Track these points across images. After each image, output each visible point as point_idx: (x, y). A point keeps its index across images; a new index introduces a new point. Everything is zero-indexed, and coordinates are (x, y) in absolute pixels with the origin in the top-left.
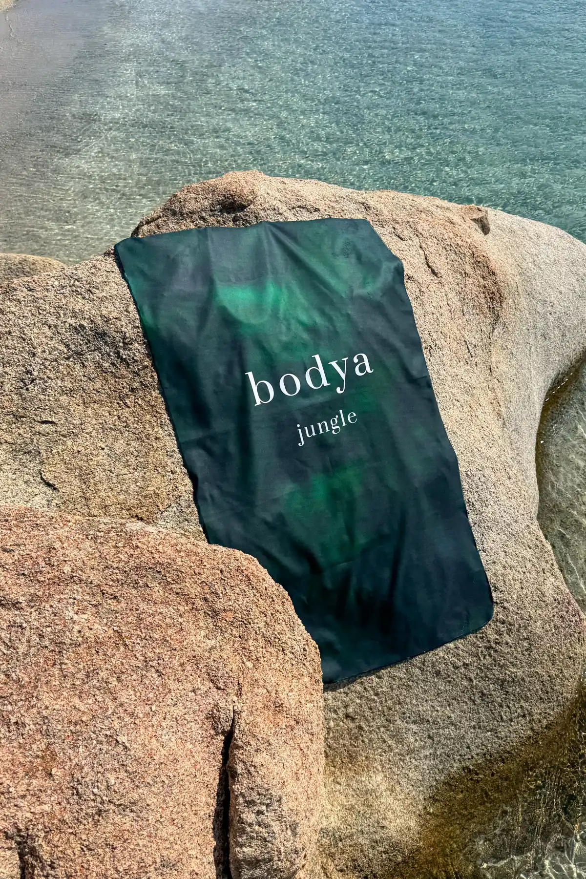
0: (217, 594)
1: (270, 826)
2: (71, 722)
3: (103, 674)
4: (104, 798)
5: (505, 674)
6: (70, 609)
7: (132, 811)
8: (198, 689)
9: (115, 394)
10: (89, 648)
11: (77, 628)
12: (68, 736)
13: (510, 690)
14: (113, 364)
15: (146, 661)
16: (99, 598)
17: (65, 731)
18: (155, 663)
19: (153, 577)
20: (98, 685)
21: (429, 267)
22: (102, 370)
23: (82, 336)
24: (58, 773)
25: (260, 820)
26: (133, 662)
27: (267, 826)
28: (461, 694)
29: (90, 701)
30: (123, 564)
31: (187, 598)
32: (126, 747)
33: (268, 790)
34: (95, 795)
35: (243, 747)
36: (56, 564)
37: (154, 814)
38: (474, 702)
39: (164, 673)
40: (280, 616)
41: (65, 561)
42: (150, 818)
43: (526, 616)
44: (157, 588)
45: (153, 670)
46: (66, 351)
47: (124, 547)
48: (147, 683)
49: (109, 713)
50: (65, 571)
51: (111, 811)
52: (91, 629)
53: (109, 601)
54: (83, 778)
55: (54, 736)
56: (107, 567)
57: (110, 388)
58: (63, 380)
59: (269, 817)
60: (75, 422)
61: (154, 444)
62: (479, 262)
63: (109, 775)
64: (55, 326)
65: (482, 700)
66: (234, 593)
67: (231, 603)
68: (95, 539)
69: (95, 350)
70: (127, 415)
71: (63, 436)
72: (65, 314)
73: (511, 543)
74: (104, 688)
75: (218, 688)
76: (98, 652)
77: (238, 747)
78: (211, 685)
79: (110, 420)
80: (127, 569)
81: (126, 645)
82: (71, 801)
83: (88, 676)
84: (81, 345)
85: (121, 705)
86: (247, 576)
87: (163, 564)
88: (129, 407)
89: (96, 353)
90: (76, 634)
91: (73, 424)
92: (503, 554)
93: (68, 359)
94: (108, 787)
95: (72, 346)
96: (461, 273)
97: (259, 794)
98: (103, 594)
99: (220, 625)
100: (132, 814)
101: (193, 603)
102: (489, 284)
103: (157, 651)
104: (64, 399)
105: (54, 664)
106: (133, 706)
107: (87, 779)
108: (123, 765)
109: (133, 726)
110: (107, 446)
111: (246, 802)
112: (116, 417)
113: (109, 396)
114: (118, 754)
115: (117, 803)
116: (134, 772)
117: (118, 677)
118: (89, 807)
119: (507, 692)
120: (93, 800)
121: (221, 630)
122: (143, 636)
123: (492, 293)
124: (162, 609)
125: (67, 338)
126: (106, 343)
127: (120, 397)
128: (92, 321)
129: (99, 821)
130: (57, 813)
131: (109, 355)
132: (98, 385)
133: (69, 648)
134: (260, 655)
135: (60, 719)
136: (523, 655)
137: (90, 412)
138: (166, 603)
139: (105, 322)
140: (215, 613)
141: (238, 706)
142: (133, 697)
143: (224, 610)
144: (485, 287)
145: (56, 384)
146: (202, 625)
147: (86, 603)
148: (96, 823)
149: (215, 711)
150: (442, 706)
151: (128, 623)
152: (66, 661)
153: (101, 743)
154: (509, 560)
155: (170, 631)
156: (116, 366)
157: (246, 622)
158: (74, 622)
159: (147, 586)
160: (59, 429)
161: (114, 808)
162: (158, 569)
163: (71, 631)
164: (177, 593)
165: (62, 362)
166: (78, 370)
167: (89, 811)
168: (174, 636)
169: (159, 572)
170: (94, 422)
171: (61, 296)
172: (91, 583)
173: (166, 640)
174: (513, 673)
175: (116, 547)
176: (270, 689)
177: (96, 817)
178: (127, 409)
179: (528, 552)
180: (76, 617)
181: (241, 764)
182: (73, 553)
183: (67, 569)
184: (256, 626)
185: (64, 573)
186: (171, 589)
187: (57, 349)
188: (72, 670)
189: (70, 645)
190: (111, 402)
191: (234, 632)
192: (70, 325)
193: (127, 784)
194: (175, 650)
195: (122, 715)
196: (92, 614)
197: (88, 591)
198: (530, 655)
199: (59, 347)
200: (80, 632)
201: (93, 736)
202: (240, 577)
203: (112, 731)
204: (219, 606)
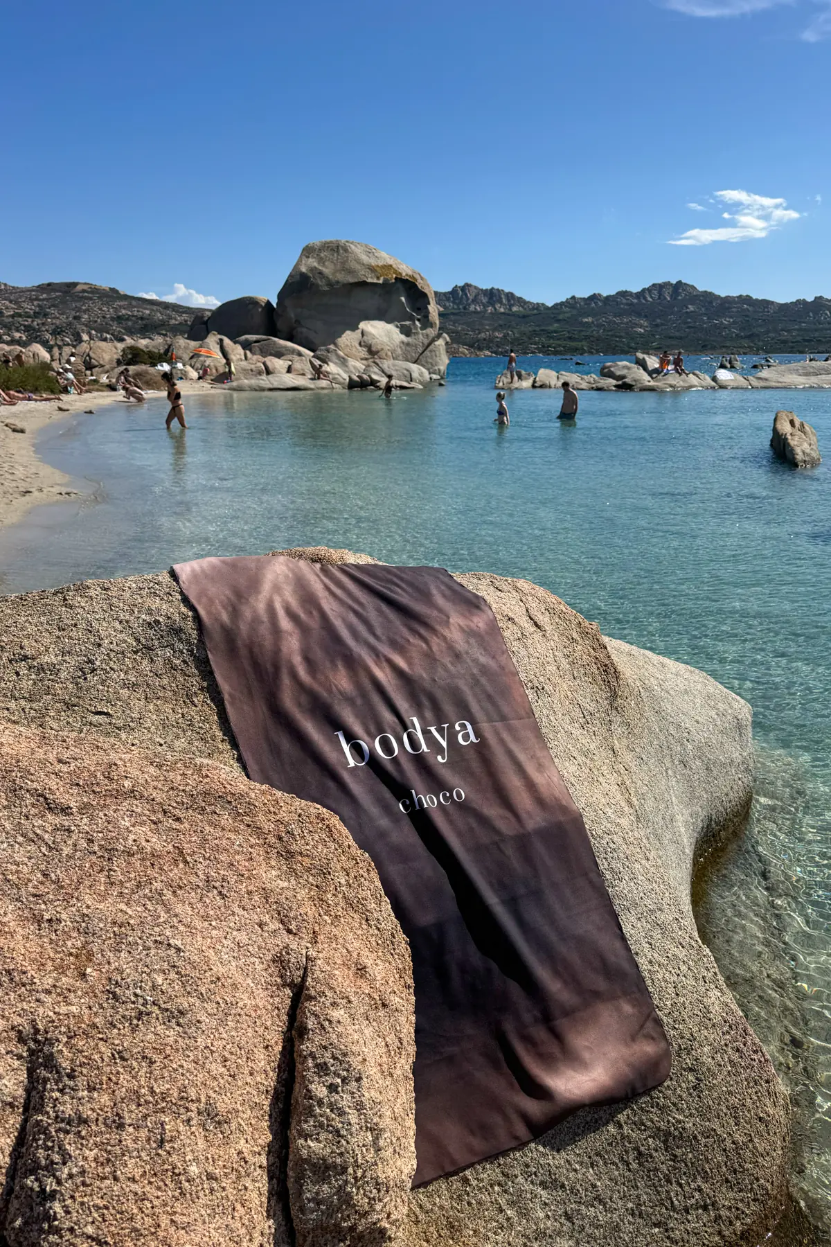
0: (293, 834)
1: (345, 1113)
2: (115, 923)
3: (158, 885)
4: (148, 998)
5: (668, 1121)
6: (126, 819)
7: (178, 1024)
8: (266, 924)
9: (181, 692)
10: (143, 859)
11: (132, 837)
12: (110, 938)
13: (679, 1152)
14: (184, 662)
15: (207, 882)
16: (160, 816)
17: (107, 931)
18: (218, 884)
19: (222, 807)
20: (150, 894)
21: (531, 619)
22: (172, 667)
23: (155, 630)
24: (94, 974)
25: (333, 1100)
26: (193, 879)
27: (341, 1113)
28: (608, 1148)
29: (139, 909)
30: (190, 787)
31: (258, 831)
32: (178, 950)
33: (345, 1055)
34: (136, 995)
35: (315, 998)
36: (116, 778)
37: (204, 1037)
38: (628, 1166)
39: (228, 895)
40: (366, 883)
41: (126, 777)
42: (199, 1040)
43: (688, 1036)
44: (226, 817)
45: (215, 891)
46: (135, 644)
47: (192, 775)
48: (208, 901)
49: (162, 920)
50: (126, 785)
51: (154, 1015)
52: (148, 841)
53: (171, 821)
54: (122, 979)
55: (93, 935)
56: (172, 788)
57: (177, 686)
58: (126, 673)
59: (345, 1101)
60: (133, 715)
61: (220, 746)
62: (587, 633)
63: (156, 976)
64: (127, 622)
65: (639, 1164)
66: (313, 839)
67: (308, 847)
68: (160, 766)
69: (167, 646)
70: (192, 713)
71: (117, 728)
72: (139, 612)
73: (657, 934)
74: (157, 899)
75: (289, 931)
76: (153, 865)
77: (310, 998)
78: (281, 925)
79: (173, 718)
80: (195, 793)
81: (186, 862)
82: (105, 1005)
83: (138, 886)
84: (152, 640)
85: (176, 916)
86: (328, 825)
87: (235, 795)
88: (196, 706)
89: (168, 649)
90: (130, 842)
91: (131, 717)
92: (648, 945)
93: (136, 652)
94: (154, 987)
95: (143, 641)
96: (567, 637)
97: (334, 1058)
98: (165, 813)
99: (295, 867)
100: (177, 1028)
101: (266, 839)
102: (601, 656)
103: (222, 872)
104: (124, 693)
105: (101, 871)
106: (189, 919)
107: (129, 980)
108: (174, 966)
109: (188, 934)
110: (165, 743)
111: (317, 1066)
112: (180, 715)
113: (175, 693)
114: (169, 956)
115: (163, 1006)
116: (186, 976)
117: (174, 892)
118: (127, 1010)
119: (675, 1156)
120: (133, 1003)
121: (296, 874)
122: (207, 855)
123: (606, 666)
124: (232, 836)
125: (138, 632)
126: (180, 640)
127: (187, 695)
128: (169, 618)
129: (137, 1026)
130: (86, 1017)
131: (182, 652)
132: (165, 682)
133: (120, 856)
134: (340, 913)
135: (103, 917)
136: (690, 1094)
137: (151, 707)
138: (236, 831)
139: (183, 619)
140: (289, 855)
141: (312, 953)
142: (190, 913)
143: (301, 853)
144: (597, 658)
145: (119, 677)
146: (274, 863)
147: (145, 818)
148: (134, 1029)
149: (284, 953)
150: (581, 1163)
151: (190, 842)
152: (116, 868)
153: (149, 948)
154: (656, 955)
155: (237, 857)
156: (187, 663)
157: (324, 872)
158: (131, 832)
159: (216, 813)
160: (114, 721)
161: (158, 1012)
162: (229, 799)
163: (125, 839)
164: (248, 826)
165: (129, 655)
166: (145, 665)
167: (127, 1013)
168: (244, 863)
169: (230, 802)
170: (154, 717)
171: (138, 596)
172: (153, 800)
173: (232, 864)
174: (679, 1122)
175: (184, 774)
176: (350, 949)
177: (135, 1022)
178: (194, 708)
179: (681, 952)
180: (131, 828)
181: (313, 1018)
182: (134, 773)
183: (127, 784)
184: (336, 880)
185: (123, 786)
186: (242, 821)
187: (126, 641)
188: (121, 877)
189: (123, 852)
190: (176, 700)
191: (311, 879)
192: (144, 620)
193: (177, 987)
194: (242, 876)
195: (176, 925)
196: (150, 830)
197: (148, 807)
198: (699, 1097)
199: (129, 640)
200: (135, 841)
201: (139, 941)
202: (320, 825)
203: (162, 937)
204: (294, 848)
